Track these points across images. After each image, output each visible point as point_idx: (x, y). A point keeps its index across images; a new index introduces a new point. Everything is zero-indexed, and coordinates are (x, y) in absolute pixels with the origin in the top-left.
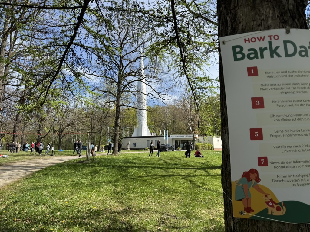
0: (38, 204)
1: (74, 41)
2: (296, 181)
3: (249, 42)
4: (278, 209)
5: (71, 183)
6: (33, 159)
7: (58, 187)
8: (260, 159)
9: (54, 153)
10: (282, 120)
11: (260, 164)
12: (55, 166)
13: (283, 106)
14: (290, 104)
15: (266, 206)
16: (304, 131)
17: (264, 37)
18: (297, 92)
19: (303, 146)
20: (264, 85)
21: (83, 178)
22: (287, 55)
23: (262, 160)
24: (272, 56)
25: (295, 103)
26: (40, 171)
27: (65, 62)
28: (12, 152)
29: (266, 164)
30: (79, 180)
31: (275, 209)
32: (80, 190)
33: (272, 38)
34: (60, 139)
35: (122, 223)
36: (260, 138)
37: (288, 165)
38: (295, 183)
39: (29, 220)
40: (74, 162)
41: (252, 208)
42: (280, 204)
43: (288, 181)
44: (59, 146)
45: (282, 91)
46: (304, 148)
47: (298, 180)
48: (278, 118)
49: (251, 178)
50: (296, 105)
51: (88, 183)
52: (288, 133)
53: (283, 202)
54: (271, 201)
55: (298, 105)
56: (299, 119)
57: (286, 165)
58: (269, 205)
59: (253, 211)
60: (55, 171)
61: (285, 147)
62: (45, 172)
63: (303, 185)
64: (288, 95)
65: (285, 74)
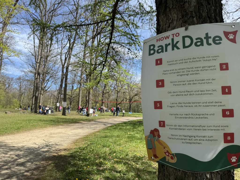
0: (104, 147)
1: (112, 41)
2: (184, 139)
3: (159, 41)
4: (172, 158)
5: (128, 136)
6: (112, 118)
7: (119, 137)
8: (160, 122)
9: (124, 114)
10: (176, 95)
11: (160, 126)
12: (122, 123)
13: (178, 85)
14: (184, 83)
15: (165, 155)
16: (194, 103)
17: (169, 36)
18: (191, 74)
19: (192, 114)
20: (165, 71)
21: (137, 133)
22: (184, 47)
23: (161, 123)
24: (173, 49)
25: (188, 83)
26: (112, 126)
27: (109, 55)
28: (101, 113)
29: (164, 126)
30: (134, 134)
31: (170, 157)
32: (132, 141)
33: (175, 35)
34: (130, 105)
35: (154, 168)
36: (161, 107)
37: (179, 128)
38: (183, 141)
39: (97, 156)
40: (135, 121)
41: (157, 155)
42: (173, 154)
43: (179, 139)
44: (130, 110)
45: (178, 74)
46: (193, 116)
47: (186, 139)
48: (173, 94)
49: (155, 135)
50: (189, 84)
51: (139, 137)
52: (180, 105)
53: (175, 154)
54: (168, 152)
55: (191, 84)
56: (190, 95)
57: (177, 127)
58: (166, 155)
59: (158, 157)
60: (120, 127)
61: (178, 115)
62: (115, 127)
63: (190, 143)
64: (183, 77)
65: (181, 61)
